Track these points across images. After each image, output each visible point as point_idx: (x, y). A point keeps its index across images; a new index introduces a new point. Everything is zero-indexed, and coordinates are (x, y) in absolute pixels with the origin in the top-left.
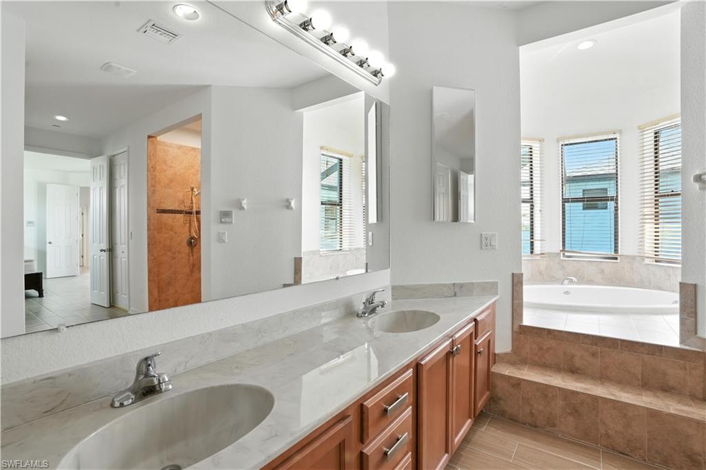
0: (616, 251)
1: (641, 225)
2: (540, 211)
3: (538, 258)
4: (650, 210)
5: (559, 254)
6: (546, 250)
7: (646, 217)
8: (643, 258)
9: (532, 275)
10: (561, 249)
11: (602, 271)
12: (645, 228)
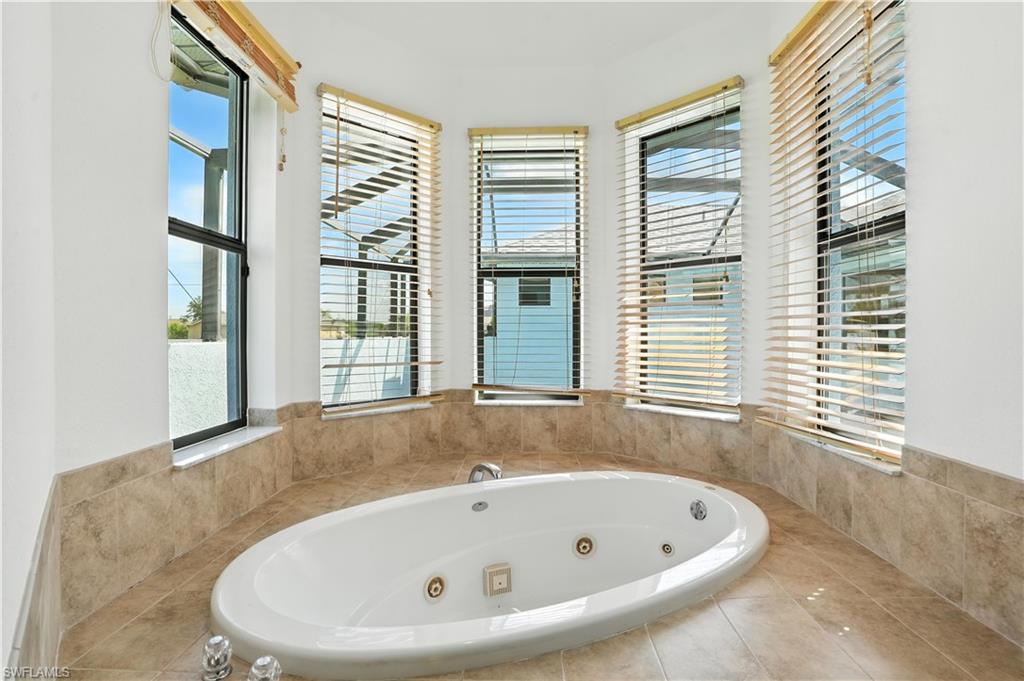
0: (576, 382)
1: (620, 327)
2: (430, 293)
3: (426, 404)
4: (633, 298)
5: (470, 393)
6: (444, 386)
7: (628, 311)
8: (623, 397)
9: (411, 447)
10: (476, 382)
11: (553, 427)
12: (627, 333)
